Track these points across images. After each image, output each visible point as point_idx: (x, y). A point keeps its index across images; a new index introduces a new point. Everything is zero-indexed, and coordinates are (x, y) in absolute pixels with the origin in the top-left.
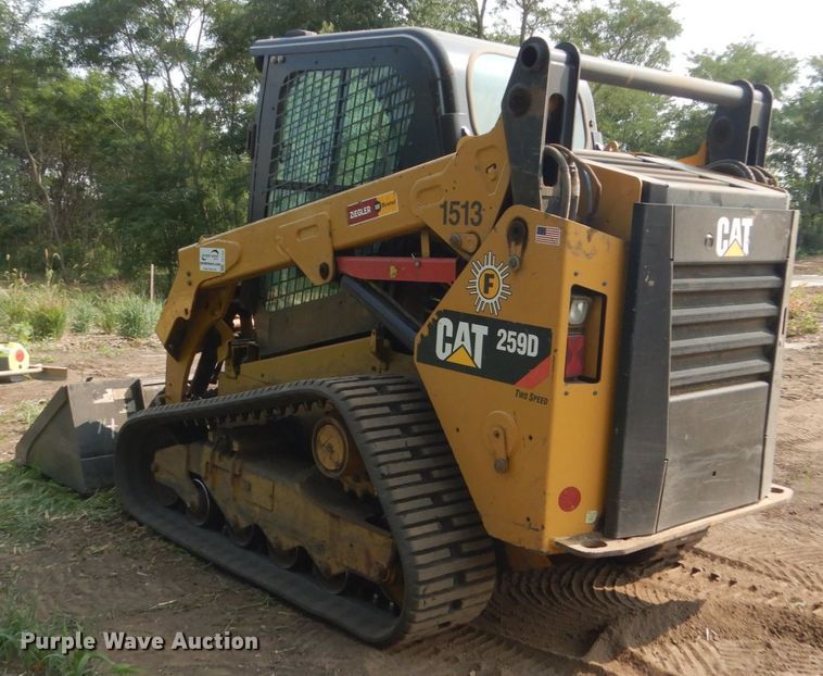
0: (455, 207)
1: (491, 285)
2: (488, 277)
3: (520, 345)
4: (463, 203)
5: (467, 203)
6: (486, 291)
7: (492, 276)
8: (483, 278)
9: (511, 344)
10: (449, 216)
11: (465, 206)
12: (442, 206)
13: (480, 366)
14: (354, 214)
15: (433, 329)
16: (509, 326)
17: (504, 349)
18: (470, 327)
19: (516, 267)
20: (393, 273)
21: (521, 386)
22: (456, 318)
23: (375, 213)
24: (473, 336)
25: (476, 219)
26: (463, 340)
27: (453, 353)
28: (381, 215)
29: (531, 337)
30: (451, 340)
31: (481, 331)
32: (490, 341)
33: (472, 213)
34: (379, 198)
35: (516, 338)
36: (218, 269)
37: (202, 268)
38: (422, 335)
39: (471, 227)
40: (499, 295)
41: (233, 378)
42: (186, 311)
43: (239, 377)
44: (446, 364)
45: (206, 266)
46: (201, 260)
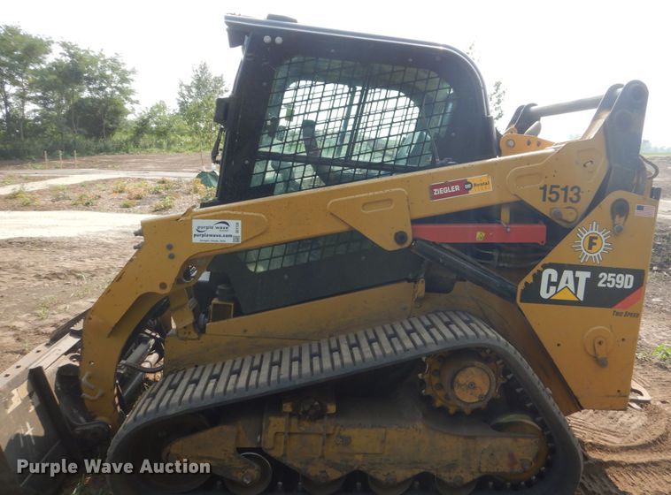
0: (554, 189)
1: (595, 244)
2: (591, 239)
3: (618, 281)
4: (563, 186)
5: (567, 187)
6: (590, 248)
7: (596, 238)
8: (587, 240)
9: (611, 282)
10: (548, 195)
11: (566, 189)
12: (541, 188)
13: (582, 299)
14: (437, 192)
15: (538, 278)
16: (608, 270)
17: (604, 285)
18: (574, 274)
19: (617, 232)
20: (480, 236)
21: (616, 309)
22: (560, 268)
23: (464, 191)
24: (576, 280)
25: (575, 198)
26: (567, 282)
27: (556, 293)
28: (471, 193)
29: (627, 276)
30: (556, 284)
31: (583, 276)
32: (591, 283)
33: (571, 194)
34: (469, 179)
35: (615, 278)
36: (229, 241)
37: (196, 240)
38: (526, 283)
39: (569, 203)
40: (602, 250)
41: (193, 339)
42: (163, 286)
43: (203, 337)
44: (549, 301)
45: (205, 238)
46: (195, 232)
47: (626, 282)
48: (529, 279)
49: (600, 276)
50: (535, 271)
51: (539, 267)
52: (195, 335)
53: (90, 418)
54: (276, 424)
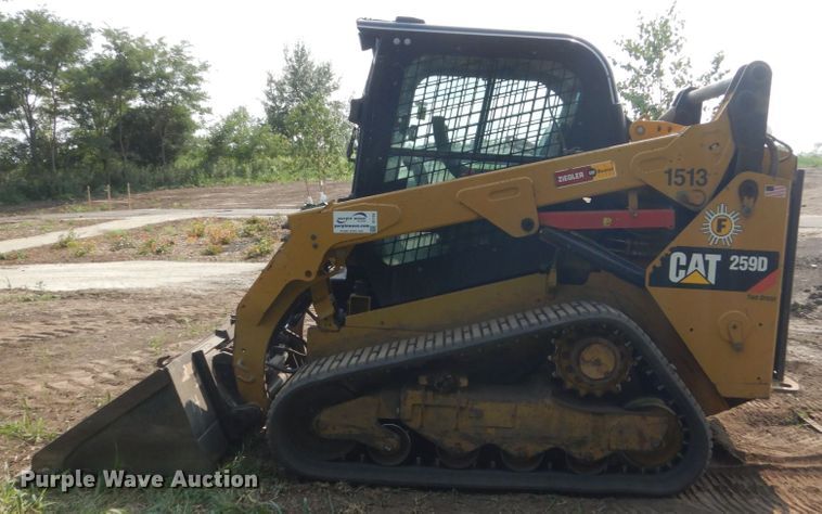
0: (680, 173)
1: (724, 226)
2: (720, 221)
3: (751, 264)
4: (689, 169)
5: (693, 170)
6: (719, 230)
7: (725, 220)
8: (716, 222)
9: (743, 265)
10: (674, 179)
11: (691, 172)
12: (666, 172)
13: (713, 282)
14: (562, 179)
15: (666, 261)
16: (740, 253)
17: (736, 268)
18: (704, 257)
19: (746, 213)
20: (607, 222)
21: (752, 292)
22: (689, 252)
23: (588, 177)
24: (706, 263)
25: (701, 181)
26: (697, 266)
27: (686, 276)
28: (595, 179)
29: (761, 258)
30: (686, 268)
31: (713, 259)
32: (722, 267)
33: (697, 177)
34: (593, 166)
35: (747, 260)
36: (367, 231)
37: (337, 230)
38: (654, 267)
39: (696, 187)
40: (731, 232)
41: (333, 331)
42: (308, 274)
43: (343, 329)
44: (679, 285)
45: (345, 229)
46: (335, 223)
47: (759, 264)
48: (657, 262)
49: (732, 259)
50: (663, 254)
51: (666, 251)
52: (335, 327)
53: (241, 401)
54: (413, 397)
